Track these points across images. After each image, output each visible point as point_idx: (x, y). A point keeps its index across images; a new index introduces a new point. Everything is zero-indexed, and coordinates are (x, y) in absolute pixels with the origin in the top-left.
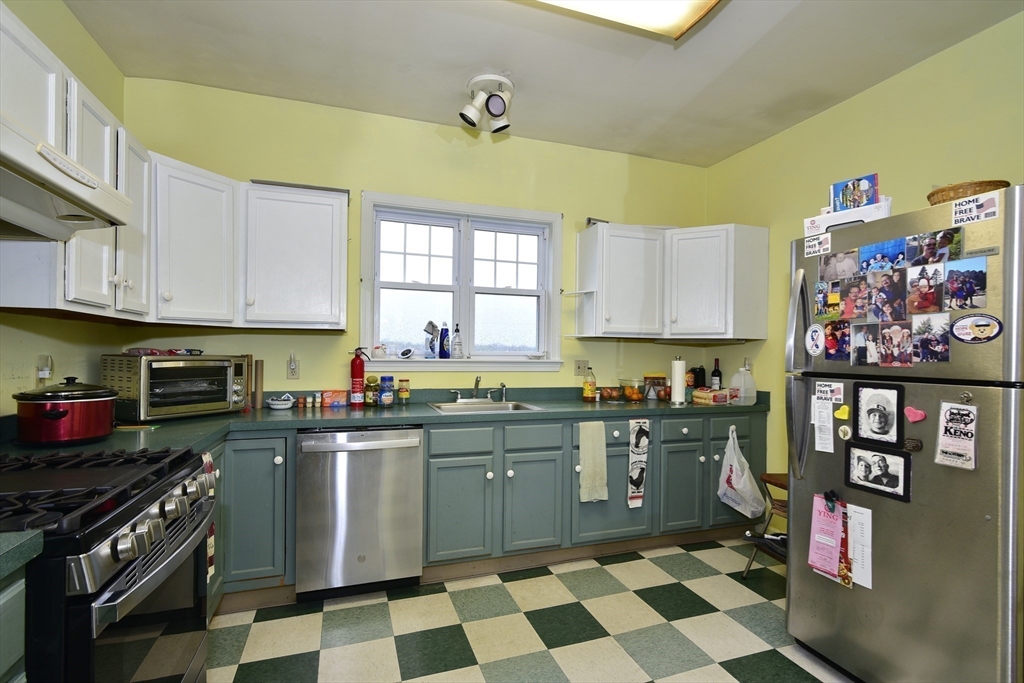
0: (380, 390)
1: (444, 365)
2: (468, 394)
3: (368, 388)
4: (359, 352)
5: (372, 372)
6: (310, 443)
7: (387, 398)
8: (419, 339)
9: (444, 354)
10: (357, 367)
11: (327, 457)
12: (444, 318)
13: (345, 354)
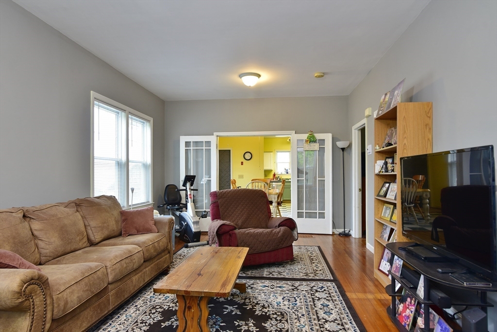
1: (287, 175)
3: (276, 178)
5: (276, 176)
7: (278, 179)
8: (284, 172)
9: (287, 173)
10: (274, 175)
12: (288, 168)
13: (273, 173)
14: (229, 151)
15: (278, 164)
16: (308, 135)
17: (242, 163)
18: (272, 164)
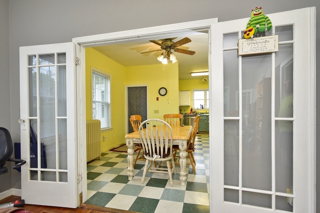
0: (194, 113)
1: (203, 110)
2: (205, 113)
3: (193, 112)
4: (192, 108)
5: (193, 111)
6: (186, 117)
7: (195, 113)
8: (199, 107)
9: (202, 108)
10: (192, 110)
11: (189, 119)
12: (203, 104)
13: (190, 109)
14: (146, 87)
15: (195, 101)
16: (249, 19)
17: (158, 99)
18: (189, 100)
